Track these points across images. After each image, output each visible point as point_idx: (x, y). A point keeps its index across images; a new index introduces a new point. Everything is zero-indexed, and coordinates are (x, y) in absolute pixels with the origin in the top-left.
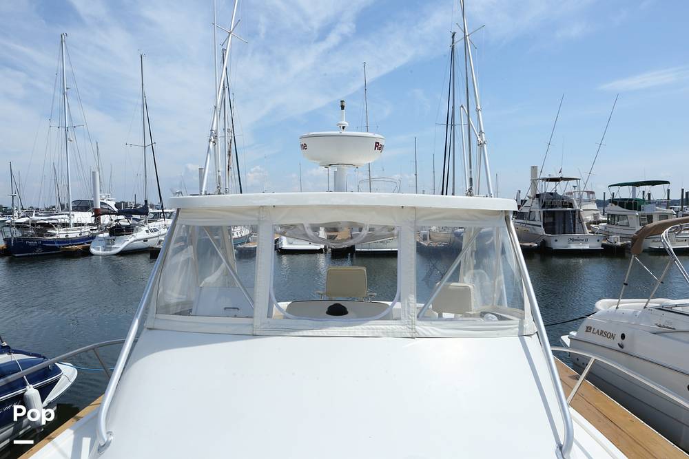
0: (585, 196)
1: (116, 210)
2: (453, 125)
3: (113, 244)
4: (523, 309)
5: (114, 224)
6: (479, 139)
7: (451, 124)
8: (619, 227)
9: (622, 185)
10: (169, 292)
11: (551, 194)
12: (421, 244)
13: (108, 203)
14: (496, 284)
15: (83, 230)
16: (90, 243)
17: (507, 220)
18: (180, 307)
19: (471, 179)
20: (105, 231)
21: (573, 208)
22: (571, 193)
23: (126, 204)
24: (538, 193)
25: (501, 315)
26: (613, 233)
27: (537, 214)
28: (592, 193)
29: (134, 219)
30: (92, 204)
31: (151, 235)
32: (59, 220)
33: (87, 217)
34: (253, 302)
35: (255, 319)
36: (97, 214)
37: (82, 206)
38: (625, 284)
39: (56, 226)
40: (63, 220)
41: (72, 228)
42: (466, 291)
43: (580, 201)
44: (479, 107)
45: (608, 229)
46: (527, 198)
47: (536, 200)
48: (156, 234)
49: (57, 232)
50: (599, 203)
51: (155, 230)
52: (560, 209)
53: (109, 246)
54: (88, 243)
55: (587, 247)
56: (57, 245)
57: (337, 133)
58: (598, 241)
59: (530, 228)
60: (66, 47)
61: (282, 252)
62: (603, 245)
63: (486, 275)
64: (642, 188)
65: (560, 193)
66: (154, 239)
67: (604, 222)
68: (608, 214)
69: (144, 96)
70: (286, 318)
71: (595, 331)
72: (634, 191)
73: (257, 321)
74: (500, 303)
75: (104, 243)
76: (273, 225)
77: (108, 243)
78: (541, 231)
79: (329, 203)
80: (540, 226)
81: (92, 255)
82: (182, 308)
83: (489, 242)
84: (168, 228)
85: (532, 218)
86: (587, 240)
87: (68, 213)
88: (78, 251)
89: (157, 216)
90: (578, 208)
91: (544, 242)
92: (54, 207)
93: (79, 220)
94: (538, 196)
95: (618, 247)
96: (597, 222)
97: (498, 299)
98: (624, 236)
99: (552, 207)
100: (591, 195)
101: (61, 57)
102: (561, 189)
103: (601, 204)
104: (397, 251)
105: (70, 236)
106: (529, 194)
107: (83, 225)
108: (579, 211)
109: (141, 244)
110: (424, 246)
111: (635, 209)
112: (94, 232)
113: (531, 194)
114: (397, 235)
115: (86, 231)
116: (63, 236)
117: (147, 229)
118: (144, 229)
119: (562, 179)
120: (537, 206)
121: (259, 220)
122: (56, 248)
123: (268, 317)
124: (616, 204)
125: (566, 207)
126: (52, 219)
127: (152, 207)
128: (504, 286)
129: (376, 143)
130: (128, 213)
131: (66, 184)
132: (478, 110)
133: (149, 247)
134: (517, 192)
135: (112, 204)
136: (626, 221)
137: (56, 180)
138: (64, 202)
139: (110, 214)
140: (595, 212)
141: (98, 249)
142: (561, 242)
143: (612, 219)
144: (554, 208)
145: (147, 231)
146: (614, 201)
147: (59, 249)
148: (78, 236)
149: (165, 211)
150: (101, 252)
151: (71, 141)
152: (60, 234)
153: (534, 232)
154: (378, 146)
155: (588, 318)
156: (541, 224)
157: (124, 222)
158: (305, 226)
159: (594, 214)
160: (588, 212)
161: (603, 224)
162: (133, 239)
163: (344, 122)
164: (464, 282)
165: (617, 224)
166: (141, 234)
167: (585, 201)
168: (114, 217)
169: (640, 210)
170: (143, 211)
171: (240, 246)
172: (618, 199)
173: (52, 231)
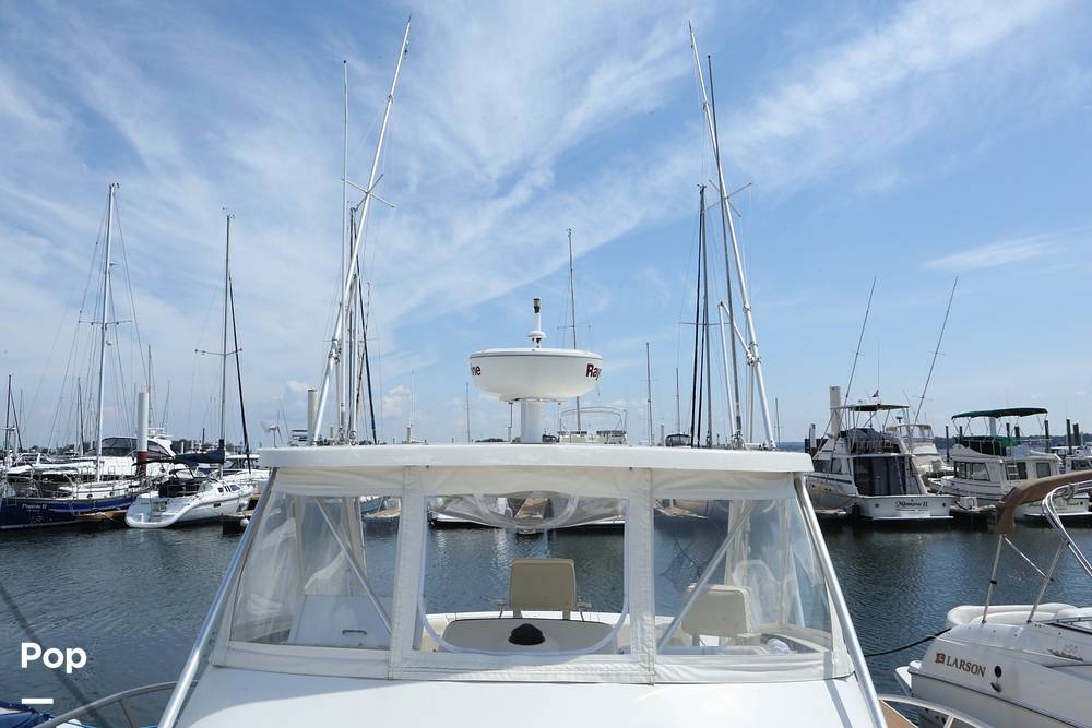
0: (917, 433)
1: (173, 454)
2: (706, 325)
3: (164, 509)
4: (830, 632)
5: (167, 476)
6: (750, 355)
7: (703, 323)
8: (974, 482)
9: (973, 415)
10: (254, 596)
11: (864, 430)
12: (660, 513)
13: (161, 442)
14: (785, 586)
15: (116, 487)
16: (127, 507)
17: (797, 485)
18: (270, 627)
19: (738, 419)
20: (152, 488)
21: (899, 452)
22: (894, 429)
23: (188, 445)
24: (843, 430)
25: (795, 639)
26: (966, 493)
27: (844, 463)
28: (928, 427)
29: (200, 469)
30: (135, 445)
31: (227, 495)
32: (80, 470)
33: (125, 465)
34: (390, 622)
35: (392, 650)
36: (142, 462)
37: (118, 448)
38: (992, 582)
39: (73, 479)
40: (85, 471)
41: (99, 482)
42: (736, 598)
43: (909, 440)
44: (748, 306)
45: (957, 486)
46: (826, 437)
47: (841, 441)
48: (235, 494)
49: (75, 490)
50: (939, 443)
51: (234, 488)
52: (880, 455)
53: (158, 514)
54: (123, 508)
55: (927, 516)
56: (72, 511)
57: (528, 350)
58: (944, 505)
59: (832, 486)
60: (116, 203)
61: (436, 526)
62: (952, 512)
63: (767, 568)
64: (1005, 419)
65: (878, 429)
66: (231, 503)
67: (949, 473)
68: (956, 462)
69: (228, 277)
70: (442, 649)
71: (951, 661)
72: (993, 425)
73: (395, 655)
74: (793, 619)
75: (148, 508)
76: (425, 497)
77: (156, 508)
78: (853, 490)
79: (515, 463)
80: (850, 482)
81: (128, 527)
82: (274, 628)
83: (769, 509)
84: (254, 485)
85: (836, 468)
86: (925, 504)
87: (95, 458)
88: (105, 521)
89: (238, 464)
90: (907, 453)
91: (857, 509)
92: (72, 447)
93: (112, 470)
94: (844, 434)
95: (975, 515)
96: (939, 475)
97: (788, 613)
98: (984, 497)
99: (867, 452)
100: (926, 432)
101: (106, 219)
102: (879, 422)
103: (942, 444)
104: (622, 525)
105: (95, 496)
106: (829, 432)
107: (117, 478)
108: (910, 458)
109: (209, 511)
110: (665, 516)
111: (998, 453)
112: (135, 490)
113: (833, 430)
114: (623, 514)
115: (121, 488)
116: (83, 497)
117: (221, 486)
118: (216, 486)
119: (880, 407)
120: (844, 451)
121: (403, 488)
122: (68, 516)
123: (414, 648)
124: (966, 446)
125: (889, 451)
126: (67, 469)
127: (230, 448)
128: (798, 592)
129: (589, 366)
130: (191, 461)
131: (95, 410)
132: (746, 310)
133: (222, 516)
134: (809, 426)
135: (166, 444)
136: (983, 472)
137: (80, 403)
138: (90, 439)
139: (161, 461)
140: (935, 458)
141: (139, 519)
142: (884, 508)
143: (962, 470)
144: (871, 453)
145: (221, 490)
146: (963, 441)
147: (74, 518)
148: (109, 496)
149: (251, 456)
150: (143, 523)
151: (109, 344)
152: (79, 492)
153: (840, 492)
154: (592, 371)
155: (938, 638)
156: (852, 479)
157: (184, 473)
158: (477, 497)
159: (933, 462)
160: (924, 458)
161: (948, 477)
162: (197, 502)
163: (540, 333)
164: (732, 584)
165: (971, 478)
166: (210, 494)
167: (918, 441)
168: (169, 467)
169: (1004, 454)
170: (216, 457)
171: (369, 516)
172: (969, 438)
173: (67, 488)
